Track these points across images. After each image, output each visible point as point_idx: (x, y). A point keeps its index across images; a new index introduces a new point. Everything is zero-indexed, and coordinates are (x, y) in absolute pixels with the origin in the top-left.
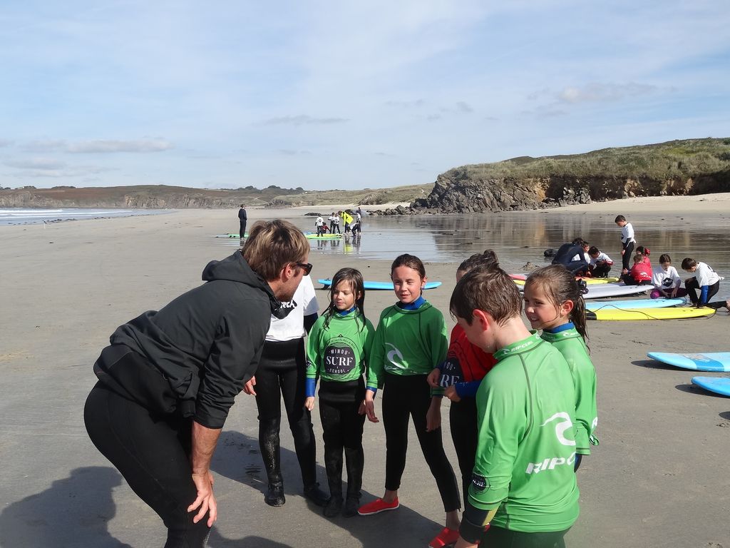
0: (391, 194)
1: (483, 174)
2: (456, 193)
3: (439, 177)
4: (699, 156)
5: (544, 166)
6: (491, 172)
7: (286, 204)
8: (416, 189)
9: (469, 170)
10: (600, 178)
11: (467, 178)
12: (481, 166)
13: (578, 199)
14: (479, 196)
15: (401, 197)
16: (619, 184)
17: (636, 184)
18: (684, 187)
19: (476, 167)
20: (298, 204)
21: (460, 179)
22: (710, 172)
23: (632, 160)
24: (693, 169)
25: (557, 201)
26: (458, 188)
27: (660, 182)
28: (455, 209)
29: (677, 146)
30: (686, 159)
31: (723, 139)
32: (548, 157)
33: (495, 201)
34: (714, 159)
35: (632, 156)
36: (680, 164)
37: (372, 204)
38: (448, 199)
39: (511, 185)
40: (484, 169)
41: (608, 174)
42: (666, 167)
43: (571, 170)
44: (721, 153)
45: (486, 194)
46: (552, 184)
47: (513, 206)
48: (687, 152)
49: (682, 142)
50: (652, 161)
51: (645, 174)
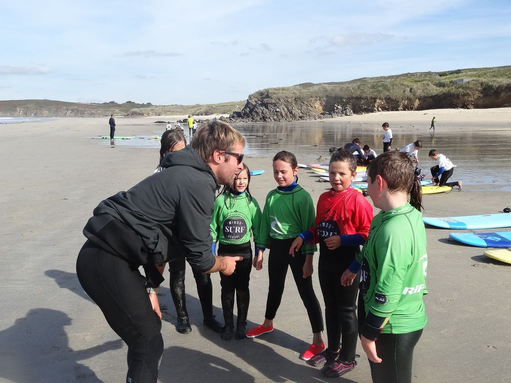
0: (215, 108)
1: (280, 95)
2: (262, 108)
3: (250, 97)
4: (424, 84)
5: (322, 89)
6: (286, 93)
7: (140, 114)
8: (233, 105)
9: (270, 91)
10: (359, 98)
11: (269, 97)
12: (279, 89)
13: (344, 112)
14: (278, 110)
15: (222, 110)
16: (372, 103)
17: (382, 103)
18: (414, 105)
19: (275, 89)
20: (148, 114)
21: (264, 98)
22: (431, 95)
23: (380, 86)
24: (419, 93)
25: (330, 114)
26: (263, 104)
27: (398, 101)
28: (261, 119)
29: (409, 77)
30: (415, 86)
31: (438, 73)
32: (324, 83)
33: (288, 113)
34: (432, 86)
35: (379, 83)
36: (411, 89)
37: (202, 115)
38: (257, 112)
39: (299, 102)
40: (281, 91)
41: (364, 95)
42: (402, 91)
43: (340, 93)
44: (437, 82)
45: (282, 109)
46: (327, 102)
47: (300, 117)
48: (416, 81)
49: (412, 75)
50: (393, 87)
51: (388, 96)
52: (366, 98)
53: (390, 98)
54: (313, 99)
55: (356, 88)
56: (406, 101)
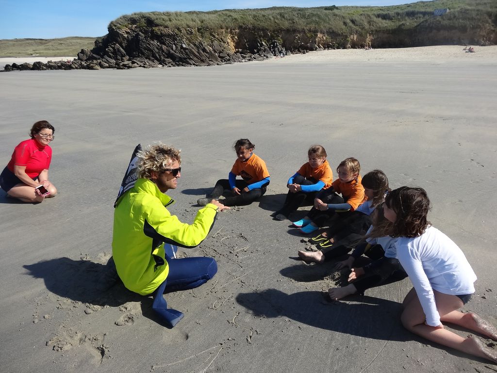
10: (291, 31)
16: (311, 37)
17: (324, 38)
18: (365, 42)
22: (385, 29)
27: (346, 37)
36: (353, 21)
39: (207, 35)
41: (299, 27)
50: (329, 18)
51: (330, 28)
52: (303, 31)
53: (333, 32)
54: (224, 30)
55: (279, 17)
56: (355, 37)
